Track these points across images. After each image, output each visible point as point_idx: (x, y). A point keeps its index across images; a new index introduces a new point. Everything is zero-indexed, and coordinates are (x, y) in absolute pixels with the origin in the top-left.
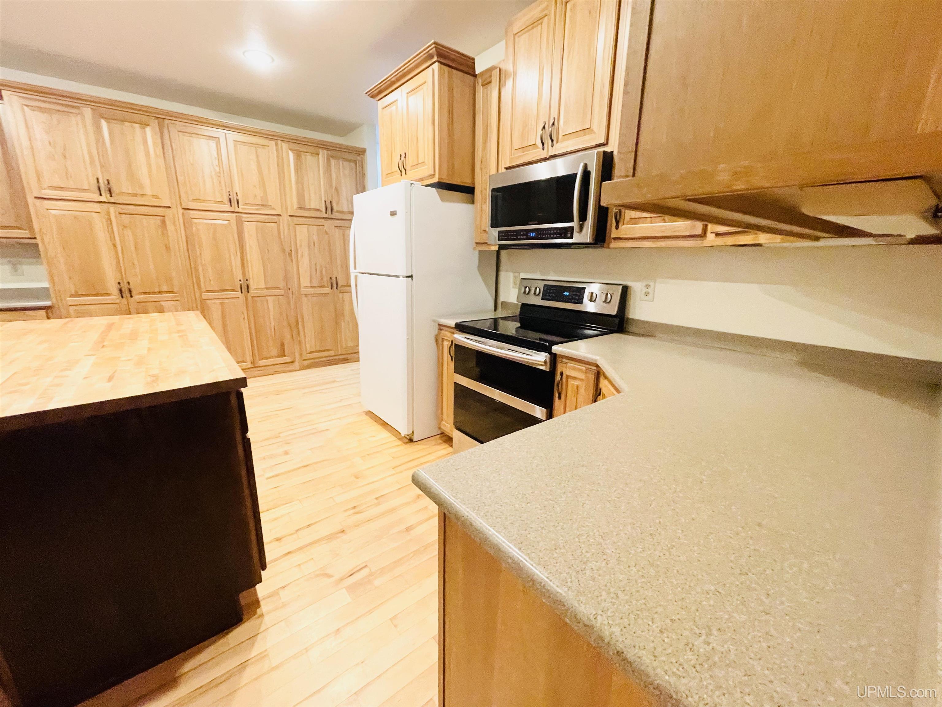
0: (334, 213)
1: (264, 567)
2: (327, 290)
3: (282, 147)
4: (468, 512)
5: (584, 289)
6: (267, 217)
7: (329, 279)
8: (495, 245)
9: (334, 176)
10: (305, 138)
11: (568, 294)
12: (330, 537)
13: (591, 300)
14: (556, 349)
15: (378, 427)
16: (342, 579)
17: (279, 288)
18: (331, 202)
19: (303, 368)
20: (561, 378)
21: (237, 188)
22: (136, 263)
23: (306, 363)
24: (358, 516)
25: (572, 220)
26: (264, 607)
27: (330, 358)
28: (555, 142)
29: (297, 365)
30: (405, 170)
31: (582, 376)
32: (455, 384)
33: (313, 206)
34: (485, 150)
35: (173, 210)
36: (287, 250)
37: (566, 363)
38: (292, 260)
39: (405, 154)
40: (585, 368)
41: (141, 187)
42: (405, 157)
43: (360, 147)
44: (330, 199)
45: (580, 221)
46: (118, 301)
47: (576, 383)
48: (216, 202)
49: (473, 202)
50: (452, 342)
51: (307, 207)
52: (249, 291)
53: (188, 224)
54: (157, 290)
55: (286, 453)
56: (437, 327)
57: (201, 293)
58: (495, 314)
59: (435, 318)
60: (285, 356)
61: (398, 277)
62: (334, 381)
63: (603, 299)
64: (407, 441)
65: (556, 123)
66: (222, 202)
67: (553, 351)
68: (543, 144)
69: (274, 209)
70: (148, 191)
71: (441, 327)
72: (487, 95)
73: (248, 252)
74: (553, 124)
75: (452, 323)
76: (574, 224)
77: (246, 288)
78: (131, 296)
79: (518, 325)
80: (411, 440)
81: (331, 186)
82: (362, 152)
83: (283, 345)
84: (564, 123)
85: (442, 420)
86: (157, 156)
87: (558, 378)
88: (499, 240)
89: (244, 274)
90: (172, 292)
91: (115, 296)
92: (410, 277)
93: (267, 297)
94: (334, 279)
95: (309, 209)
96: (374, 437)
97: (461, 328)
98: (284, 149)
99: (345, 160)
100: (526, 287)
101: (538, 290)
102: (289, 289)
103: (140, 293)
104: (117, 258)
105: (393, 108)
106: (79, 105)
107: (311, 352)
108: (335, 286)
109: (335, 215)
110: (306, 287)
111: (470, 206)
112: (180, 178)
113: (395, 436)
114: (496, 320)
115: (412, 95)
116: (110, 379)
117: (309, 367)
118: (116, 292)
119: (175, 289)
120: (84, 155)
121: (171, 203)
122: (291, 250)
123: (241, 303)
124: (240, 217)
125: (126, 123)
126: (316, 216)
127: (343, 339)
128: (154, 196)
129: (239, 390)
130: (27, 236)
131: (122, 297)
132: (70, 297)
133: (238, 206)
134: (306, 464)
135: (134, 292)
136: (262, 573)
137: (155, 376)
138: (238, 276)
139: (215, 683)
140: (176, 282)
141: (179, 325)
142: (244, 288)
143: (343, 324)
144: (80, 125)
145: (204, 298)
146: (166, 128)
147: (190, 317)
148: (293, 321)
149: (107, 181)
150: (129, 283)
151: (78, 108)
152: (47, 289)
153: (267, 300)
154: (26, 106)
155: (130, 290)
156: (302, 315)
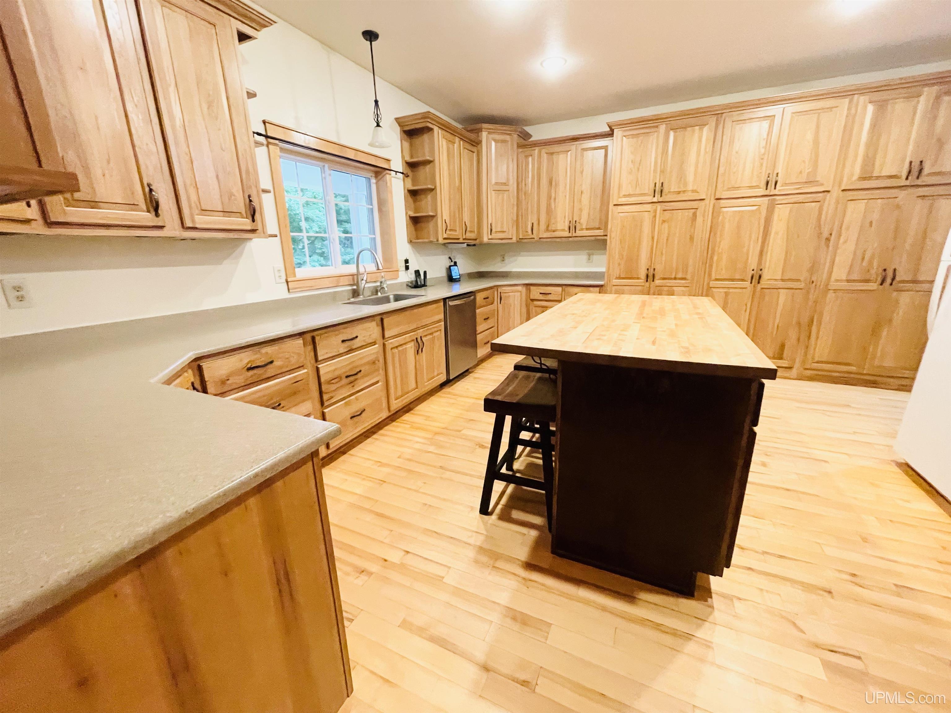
0: (921, 178)
1: (727, 566)
2: (873, 286)
3: (859, 100)
6: (809, 195)
7: (880, 270)
16: (818, 646)
17: (798, 280)
18: (921, 162)
19: (800, 378)
21: (780, 169)
22: (664, 252)
23: (809, 373)
26: (716, 602)
33: (886, 172)
35: (707, 201)
36: (826, 234)
38: (828, 247)
41: (685, 184)
44: (921, 159)
46: (643, 284)
48: (751, 187)
51: (876, 174)
52: (761, 282)
53: (716, 213)
54: (673, 276)
57: (709, 281)
60: (781, 358)
66: (757, 187)
69: (823, 185)
70: (690, 188)
73: (772, 238)
78: (653, 281)
81: (930, 135)
83: (783, 346)
86: (706, 152)
89: (759, 263)
90: (685, 278)
91: (642, 281)
93: (779, 290)
94: (890, 272)
95: (878, 177)
98: (861, 105)
102: (813, 282)
103: (660, 279)
104: (652, 248)
106: (658, 124)
107: (818, 362)
108: (889, 280)
109: (924, 180)
110: (837, 281)
112: (722, 170)
116: (654, 343)
117: (811, 379)
118: (643, 276)
119: (689, 277)
120: (651, 166)
121: (707, 195)
122: (831, 234)
123: (748, 292)
124: (774, 199)
125: (689, 129)
126: (889, 185)
127: (879, 354)
128: (694, 191)
129: (764, 381)
130: (602, 234)
131: (647, 281)
132: (615, 279)
133: (775, 188)
134: (789, 487)
135: (657, 277)
136: (725, 569)
137: (687, 348)
138: (753, 264)
139: (663, 628)
140: (690, 269)
141: (695, 307)
142: (756, 278)
143: (884, 333)
144: (655, 141)
145: (711, 286)
146: (722, 122)
147: (705, 303)
148: (805, 320)
149: (662, 184)
150: (654, 269)
151: (657, 127)
152: (604, 272)
153: (779, 293)
154: (624, 136)
155: (654, 275)
156: (821, 314)
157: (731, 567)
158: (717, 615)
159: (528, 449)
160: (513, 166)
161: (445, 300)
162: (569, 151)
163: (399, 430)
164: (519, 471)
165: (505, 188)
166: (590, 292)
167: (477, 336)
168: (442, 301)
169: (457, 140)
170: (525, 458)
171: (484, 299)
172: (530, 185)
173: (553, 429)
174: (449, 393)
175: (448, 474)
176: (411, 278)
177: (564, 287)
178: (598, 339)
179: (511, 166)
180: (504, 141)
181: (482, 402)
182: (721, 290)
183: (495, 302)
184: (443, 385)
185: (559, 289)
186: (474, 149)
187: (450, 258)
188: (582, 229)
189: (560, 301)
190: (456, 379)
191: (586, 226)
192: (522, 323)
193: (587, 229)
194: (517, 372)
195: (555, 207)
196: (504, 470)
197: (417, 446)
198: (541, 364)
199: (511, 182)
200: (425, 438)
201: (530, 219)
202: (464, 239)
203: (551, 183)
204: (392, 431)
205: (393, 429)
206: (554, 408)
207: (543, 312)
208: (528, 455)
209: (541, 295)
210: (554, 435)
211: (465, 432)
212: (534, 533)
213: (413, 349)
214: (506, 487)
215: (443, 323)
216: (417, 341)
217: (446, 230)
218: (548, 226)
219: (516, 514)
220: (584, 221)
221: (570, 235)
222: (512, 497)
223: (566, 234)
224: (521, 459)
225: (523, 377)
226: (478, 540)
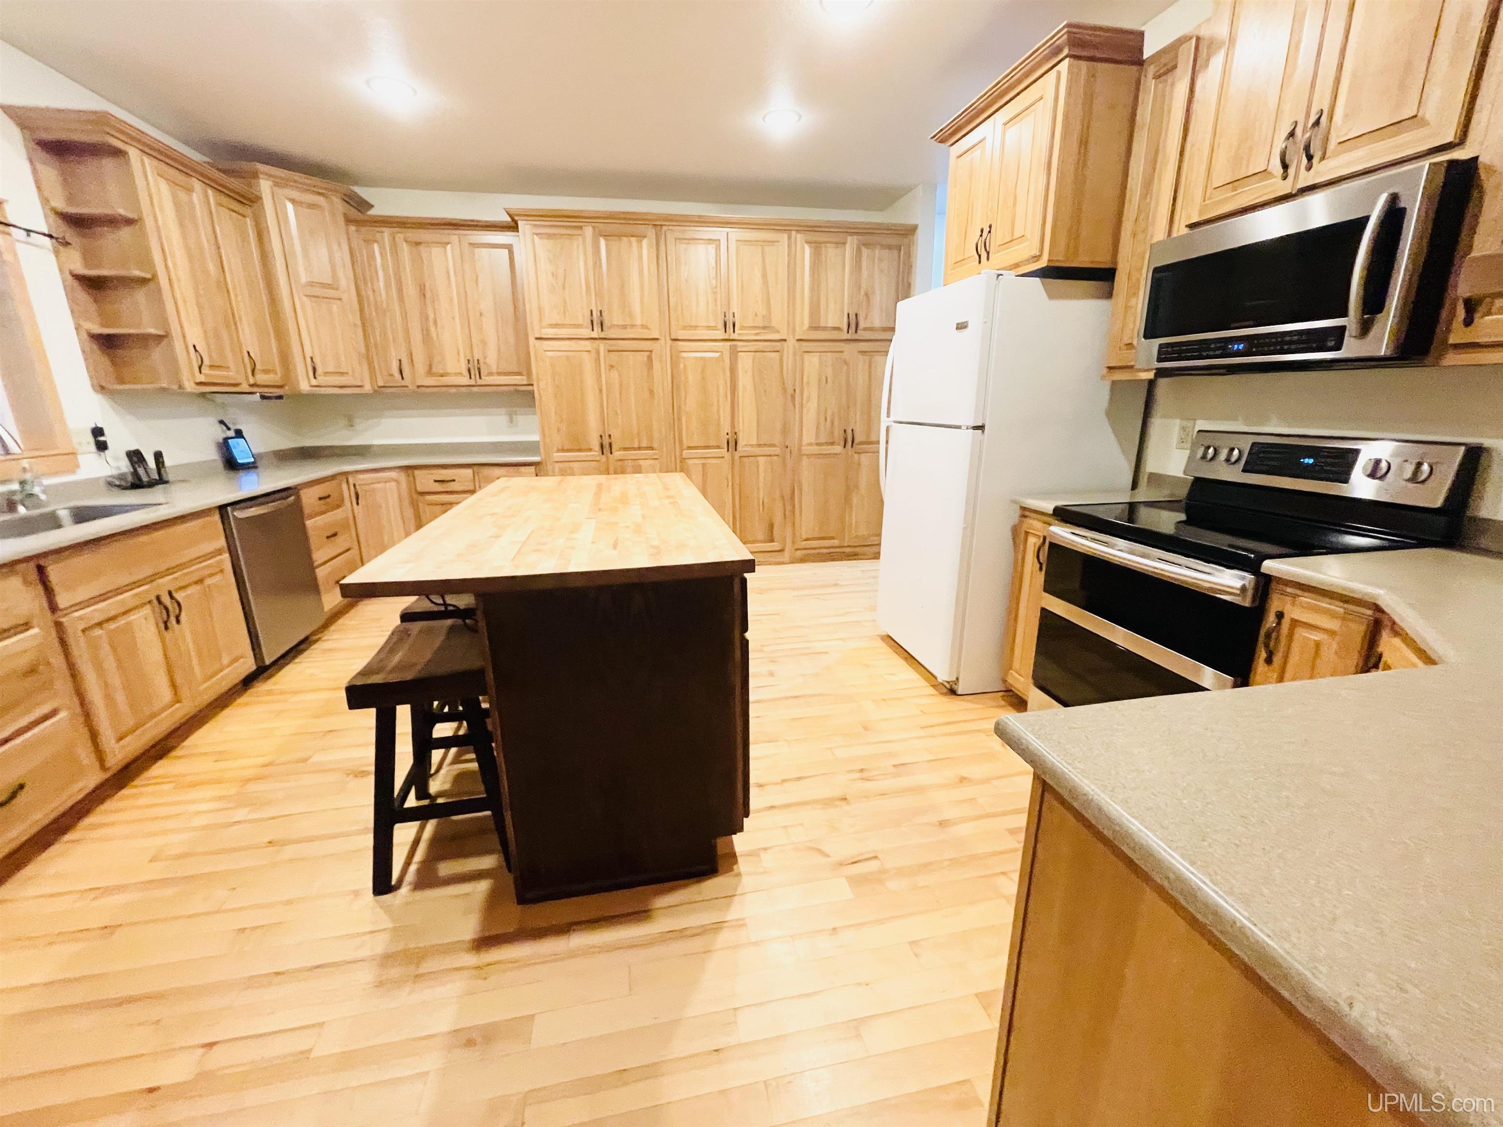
0: (859, 332)
1: (747, 815)
2: (838, 449)
3: (796, 238)
4: (1093, 790)
5: (1357, 452)
6: (768, 343)
7: (841, 432)
8: (1148, 370)
9: (865, 273)
10: (829, 221)
11: (1311, 461)
12: (827, 803)
13: (1372, 475)
14: (1269, 566)
15: (899, 662)
16: (841, 864)
17: (773, 445)
18: (856, 315)
19: (793, 561)
20: (1279, 623)
21: (735, 308)
22: (619, 411)
23: (800, 554)
24: (868, 785)
25: (1344, 314)
26: (743, 865)
27: (832, 550)
28: (1315, 161)
29: (787, 555)
30: (988, 253)
31: (1333, 625)
32: (1043, 610)
33: (830, 324)
34: (1146, 198)
35: (662, 341)
36: (790, 391)
37: (1295, 596)
38: (794, 405)
39: (990, 227)
40: (1342, 610)
41: (631, 316)
42: (990, 232)
43: (908, 223)
44: (855, 311)
45: (1364, 312)
46: (598, 459)
47: (1315, 636)
48: (709, 328)
49: (1109, 295)
50: (1045, 538)
51: (822, 324)
52: (737, 448)
53: (675, 361)
54: (636, 445)
55: (771, 674)
56: (1018, 512)
57: (682, 450)
58: (1132, 496)
59: (1017, 498)
60: (772, 541)
61: (959, 427)
62: (836, 585)
63: (1408, 474)
64: (945, 690)
65: (1324, 120)
66: (715, 328)
67: (1263, 570)
68: (1285, 166)
69: (779, 332)
70: (638, 322)
71: (1025, 512)
72: (1163, 96)
73: (741, 393)
74: (1317, 123)
75: (1049, 507)
76: (1350, 321)
77: (733, 444)
78: (611, 453)
79: (1183, 517)
80: (953, 692)
81: (859, 288)
82: (910, 231)
83: (771, 526)
84: (1346, 116)
85: (1011, 668)
86: (650, 275)
87: (1270, 620)
88: (1160, 360)
89: (733, 426)
90: (652, 448)
91: (596, 452)
92: (981, 428)
93: (757, 457)
94: (849, 432)
95: (825, 329)
96: (893, 675)
97: (1063, 515)
98: (799, 243)
99: (884, 247)
100: (1209, 447)
101: (1236, 452)
102: (787, 446)
103: (620, 449)
104: (602, 407)
105: (977, 153)
106: (581, 224)
107: (807, 540)
108: (850, 442)
109: (862, 334)
110: (810, 444)
111: (1103, 304)
112: (672, 301)
113: (927, 679)
114: (1132, 507)
115: (1012, 126)
116: (615, 546)
117: (803, 560)
118: (597, 448)
119: (655, 445)
120: (580, 282)
121: (660, 334)
122: (795, 390)
123: (725, 464)
124: (735, 346)
125: (625, 239)
126: (835, 338)
127: (854, 524)
128: (643, 326)
129: (746, 575)
130: (526, 383)
131: (603, 454)
132: (557, 452)
133: (734, 332)
134: (797, 694)
135: (614, 447)
136: (745, 819)
137: (657, 547)
138: (726, 428)
139: (688, 933)
140: (656, 435)
141: (666, 488)
142: (732, 444)
143: (855, 501)
144: (581, 247)
145: (684, 457)
146: (663, 237)
147: (677, 479)
148: (787, 493)
149: (601, 312)
150: (610, 436)
151: (581, 228)
152: (538, 442)
153: (758, 461)
154: (536, 234)
155: (610, 445)
156: (800, 484)
157: (751, 815)
158: (747, 882)
159: (453, 750)
160: (342, 255)
161: (222, 509)
162: (448, 243)
163: (142, 801)
164: (440, 794)
165: (331, 293)
166: (521, 475)
167: (317, 571)
168: (217, 512)
169: (197, 185)
170: (448, 768)
171: (320, 499)
172: (383, 292)
173: (485, 705)
174: (269, 693)
175: (290, 851)
176: (118, 468)
177: (476, 468)
178: (538, 550)
179: (337, 255)
180: (311, 206)
181: (343, 694)
182: (696, 461)
183: (347, 502)
184: (248, 682)
185: (469, 472)
186: (248, 211)
187: (222, 422)
188: (490, 374)
189: (472, 492)
190: (282, 661)
191: (498, 368)
192: (408, 534)
193: (499, 374)
194: (407, 625)
195: (438, 335)
196: (411, 802)
197: (199, 821)
198: (445, 604)
199: (343, 283)
200: (221, 798)
201: (393, 353)
202: (251, 386)
203: (424, 295)
204: (117, 811)
205: (121, 804)
206: (481, 672)
207: (446, 511)
208: (456, 760)
209: (437, 484)
210: (489, 717)
211: (317, 758)
212: (483, 886)
213: (152, 621)
214: (422, 829)
215: (226, 556)
216: (160, 602)
217: (200, 368)
218: (430, 366)
219: (445, 869)
220: (492, 360)
221: (472, 382)
222: (435, 841)
223: (465, 380)
224: (443, 772)
225: (421, 631)
226: (379, 945)
